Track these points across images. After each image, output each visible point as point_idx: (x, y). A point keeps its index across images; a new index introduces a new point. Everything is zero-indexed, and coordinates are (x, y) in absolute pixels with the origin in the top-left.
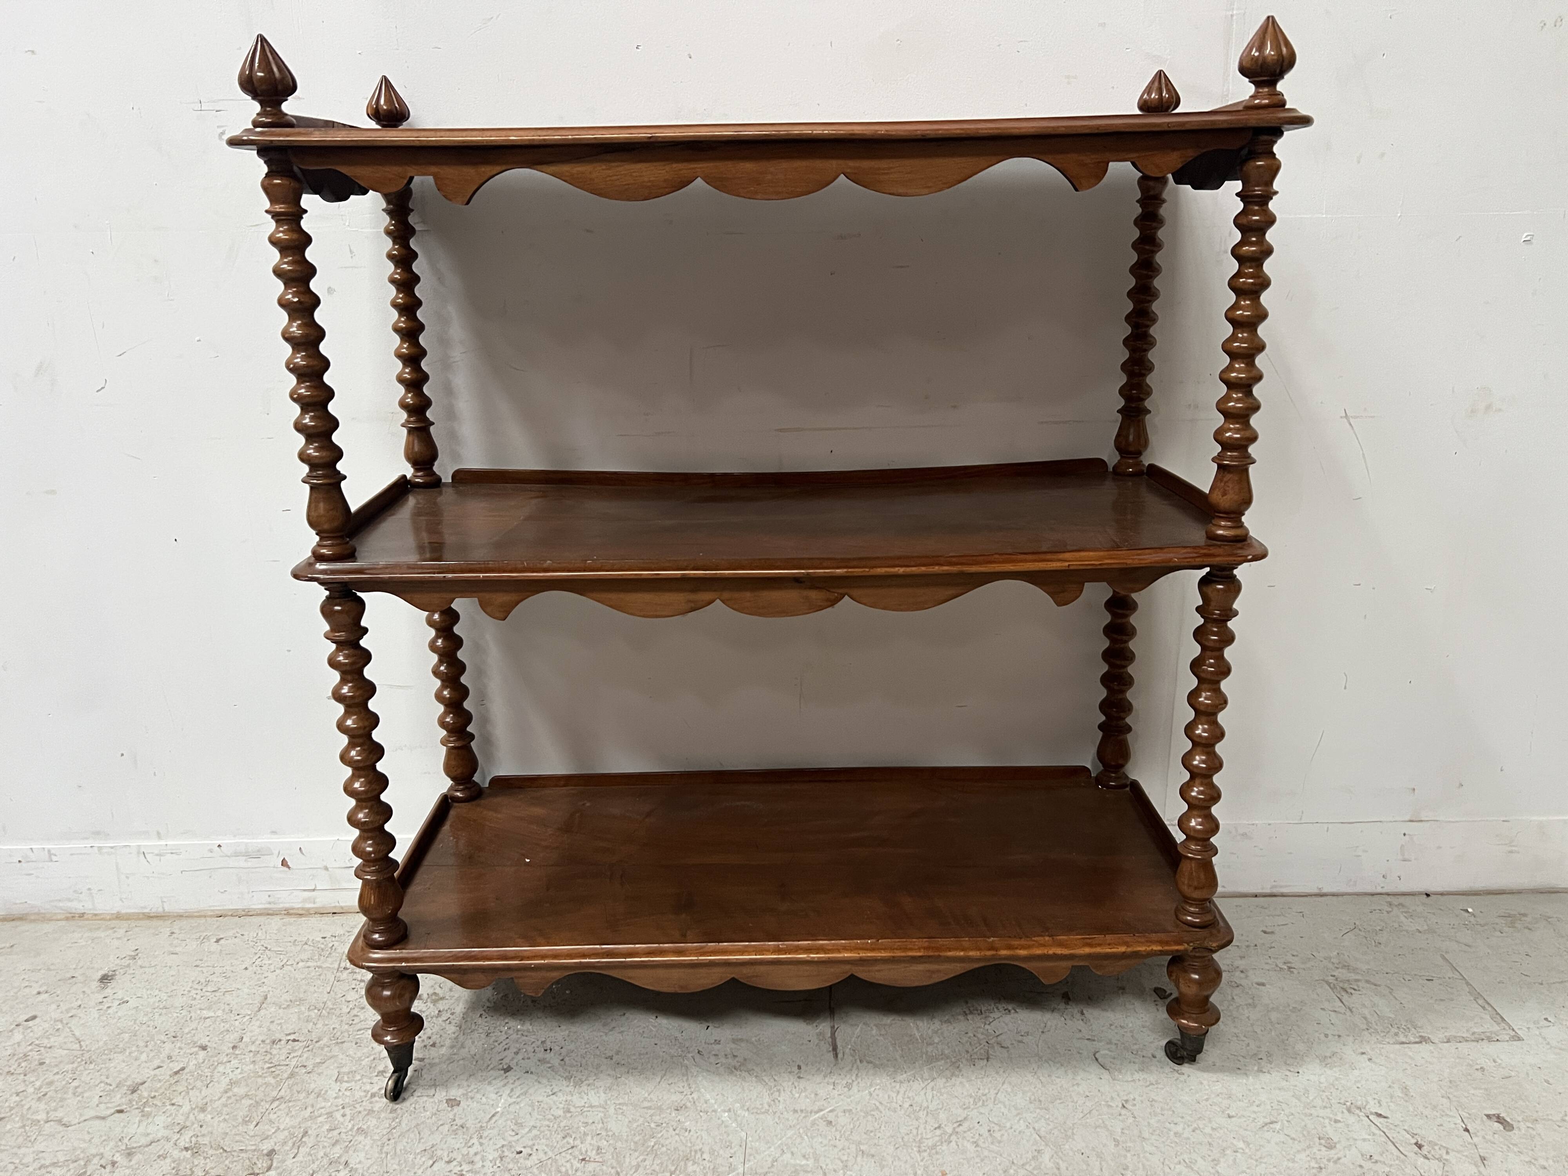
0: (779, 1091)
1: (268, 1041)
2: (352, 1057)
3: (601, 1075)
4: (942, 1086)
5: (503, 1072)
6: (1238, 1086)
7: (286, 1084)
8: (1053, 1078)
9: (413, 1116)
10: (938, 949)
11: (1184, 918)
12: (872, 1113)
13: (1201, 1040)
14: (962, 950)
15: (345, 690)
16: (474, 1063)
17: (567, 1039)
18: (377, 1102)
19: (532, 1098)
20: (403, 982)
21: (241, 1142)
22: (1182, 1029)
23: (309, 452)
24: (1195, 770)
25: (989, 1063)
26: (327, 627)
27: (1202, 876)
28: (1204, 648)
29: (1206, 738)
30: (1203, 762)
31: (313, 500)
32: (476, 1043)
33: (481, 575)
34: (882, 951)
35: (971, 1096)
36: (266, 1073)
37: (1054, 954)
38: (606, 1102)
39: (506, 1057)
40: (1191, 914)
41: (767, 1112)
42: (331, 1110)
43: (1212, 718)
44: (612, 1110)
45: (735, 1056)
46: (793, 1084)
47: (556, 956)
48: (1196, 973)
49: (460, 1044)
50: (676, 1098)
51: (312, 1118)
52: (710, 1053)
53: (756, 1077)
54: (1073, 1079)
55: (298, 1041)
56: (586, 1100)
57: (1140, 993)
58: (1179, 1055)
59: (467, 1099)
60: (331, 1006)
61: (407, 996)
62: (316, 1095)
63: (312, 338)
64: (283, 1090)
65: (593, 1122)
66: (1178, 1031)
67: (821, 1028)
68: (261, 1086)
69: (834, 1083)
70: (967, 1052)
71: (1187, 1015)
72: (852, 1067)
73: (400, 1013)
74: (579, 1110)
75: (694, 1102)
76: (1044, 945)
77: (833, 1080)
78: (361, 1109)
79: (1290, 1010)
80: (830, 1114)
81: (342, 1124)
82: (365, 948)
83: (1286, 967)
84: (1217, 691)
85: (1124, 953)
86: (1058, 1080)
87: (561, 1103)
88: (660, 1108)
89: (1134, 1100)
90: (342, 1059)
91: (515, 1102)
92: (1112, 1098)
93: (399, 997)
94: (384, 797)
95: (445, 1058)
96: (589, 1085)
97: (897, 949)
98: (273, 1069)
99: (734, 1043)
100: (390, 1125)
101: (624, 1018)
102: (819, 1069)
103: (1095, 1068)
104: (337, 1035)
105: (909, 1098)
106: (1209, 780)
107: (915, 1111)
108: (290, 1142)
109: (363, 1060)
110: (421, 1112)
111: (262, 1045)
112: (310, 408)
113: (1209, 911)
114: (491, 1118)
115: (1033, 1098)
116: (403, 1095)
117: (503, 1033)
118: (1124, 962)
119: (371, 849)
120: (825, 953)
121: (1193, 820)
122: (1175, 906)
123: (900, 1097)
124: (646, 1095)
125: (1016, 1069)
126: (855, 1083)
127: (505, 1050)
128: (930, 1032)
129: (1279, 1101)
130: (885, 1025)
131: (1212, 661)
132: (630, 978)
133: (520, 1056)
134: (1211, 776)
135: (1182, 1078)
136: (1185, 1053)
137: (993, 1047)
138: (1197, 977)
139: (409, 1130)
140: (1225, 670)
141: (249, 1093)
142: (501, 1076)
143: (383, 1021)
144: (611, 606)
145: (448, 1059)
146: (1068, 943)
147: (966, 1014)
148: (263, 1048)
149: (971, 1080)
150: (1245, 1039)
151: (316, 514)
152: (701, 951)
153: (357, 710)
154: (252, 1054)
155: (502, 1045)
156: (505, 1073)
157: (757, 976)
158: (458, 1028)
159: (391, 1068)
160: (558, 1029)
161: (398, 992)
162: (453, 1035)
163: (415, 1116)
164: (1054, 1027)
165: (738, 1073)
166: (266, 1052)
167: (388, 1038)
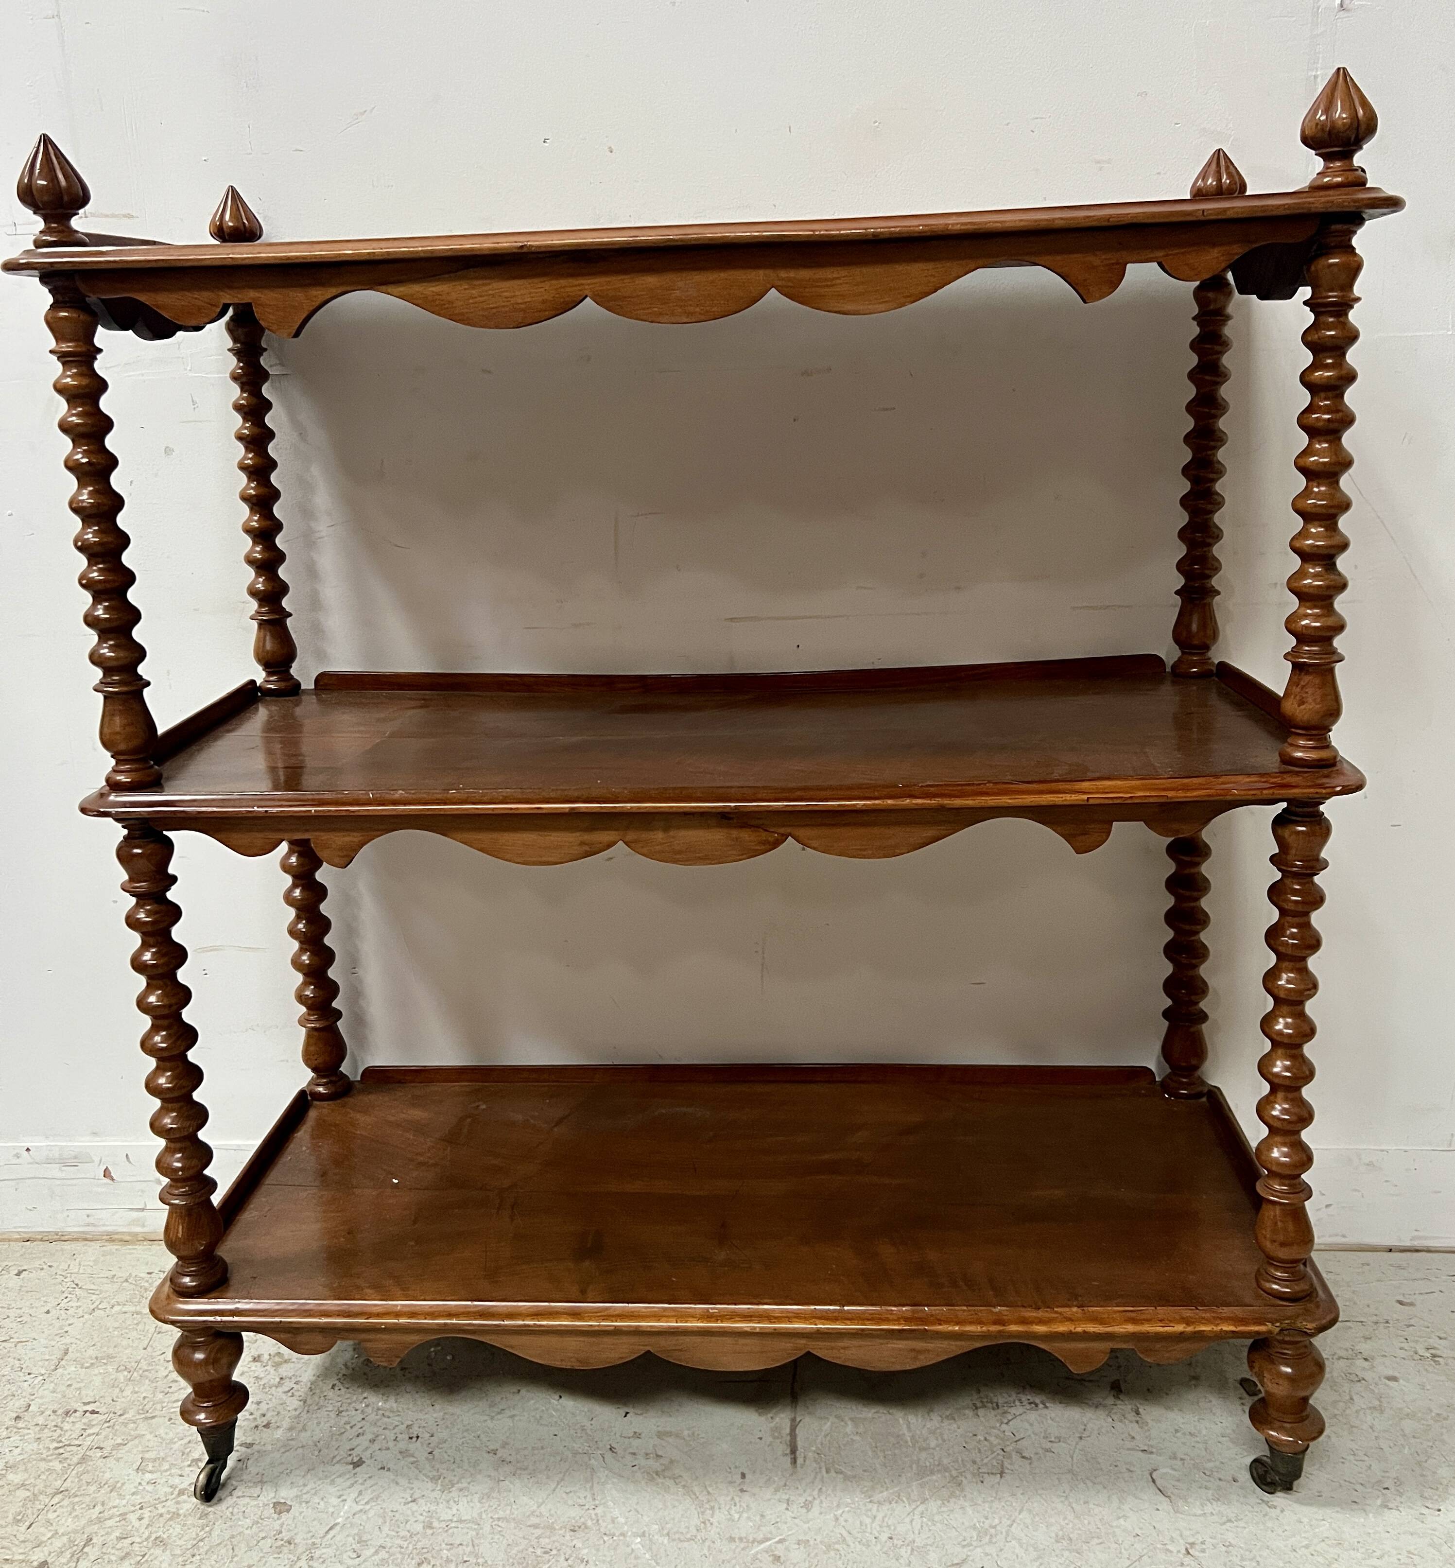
0: (712, 1508)
1: (60, 1412)
2: (162, 1438)
3: (479, 1477)
4: (935, 1511)
5: (352, 1466)
6: (1353, 1527)
7: (74, 1472)
8: (1091, 1506)
9: (229, 1524)
10: (923, 1321)
11: (1267, 1285)
12: (837, 1546)
13: (1299, 1460)
14: (957, 1324)
15: (147, 956)
16: (316, 1453)
17: (440, 1423)
18: (185, 1502)
19: (385, 1505)
20: (220, 1342)
21: (8, 1548)
22: (1271, 1443)
23: (102, 651)
24: (1276, 1081)
25: (1003, 1480)
26: (125, 876)
27: (1291, 1227)
28: (1283, 912)
29: (1289, 1035)
30: (1287, 1069)
31: (107, 713)
32: (322, 1424)
33: (313, 809)
34: (848, 1322)
35: (974, 1527)
36: (52, 1455)
37: (1084, 1332)
38: (480, 1515)
39: (358, 1445)
40: (1277, 1281)
41: (692, 1539)
42: (125, 1510)
43: (1299, 1008)
44: (487, 1528)
45: (658, 1456)
46: (733, 1499)
47: (413, 1314)
48: (1288, 1366)
49: (300, 1426)
50: (574, 1513)
51: (99, 1520)
52: (625, 1450)
53: (684, 1486)
54: (1119, 1508)
55: (97, 1413)
56: (455, 1511)
57: (1220, 1386)
58: (1269, 1480)
59: (301, 1503)
60: (146, 1368)
61: (225, 1361)
62: (109, 1489)
63: (106, 508)
64: (69, 1480)
65: (461, 1544)
66: (1267, 1447)
67: (777, 1420)
68: (43, 1473)
69: (788, 1500)
70: (974, 1462)
71: (1277, 1424)
72: (815, 1478)
73: (215, 1384)
74: (443, 1525)
75: (598, 1520)
76: (1070, 1320)
77: (787, 1497)
78: (161, 1510)
79: (1432, 1418)
80: (779, 1545)
81: (137, 1530)
82: (171, 1296)
83: (1429, 1355)
84: (1303, 971)
85: (1182, 1333)
86: (1097, 1510)
87: (421, 1515)
88: (551, 1528)
89: (1203, 1543)
90: (149, 1441)
91: (361, 1510)
92: (1172, 1540)
93: (213, 1363)
94: (197, 1096)
95: (279, 1444)
96: (461, 1490)
97: (868, 1320)
98: (61, 1451)
99: (659, 1437)
100: (197, 1534)
101: (517, 1397)
102: (769, 1480)
103: (1150, 1493)
104: (147, 1407)
105: (888, 1526)
106: (1295, 1094)
107: (895, 1546)
108: (68, 1552)
109: (175, 1443)
110: (239, 1519)
111: (52, 1417)
112: (103, 597)
113: (1303, 1277)
114: (327, 1532)
115: (1061, 1533)
116: (220, 1494)
117: (359, 1412)
118: (1185, 1346)
119: (179, 1165)
120: (771, 1323)
121: (1275, 1150)
122: (1256, 1268)
123: (875, 1525)
124: (535, 1507)
125: (1040, 1492)
126: (817, 1502)
127: (358, 1436)
128: (924, 1431)
129: (1409, 1552)
130: (865, 1419)
131: (1295, 930)
132: (512, 1347)
133: (376, 1446)
134: (1298, 1089)
135: (1273, 1513)
136: (1277, 1478)
137: (1010, 1457)
138: (1289, 1370)
139: (220, 1543)
140: (1313, 943)
141: (26, 1483)
142: (349, 1472)
143: (196, 1395)
144: (481, 850)
145: (284, 1446)
146: (1104, 1316)
147: (977, 1408)
148: (52, 1421)
149: (976, 1504)
150: (1366, 1458)
151: (110, 731)
152: (605, 1313)
153: (160, 982)
154: (38, 1428)
155: (355, 1429)
156: (354, 1468)
157: (681, 1350)
158: (302, 1403)
159: (207, 1458)
160: (430, 1409)
161: (212, 1355)
162: (294, 1413)
163: (231, 1524)
164: (1096, 1432)
165: (660, 1481)
166: (56, 1426)
167: (202, 1416)
